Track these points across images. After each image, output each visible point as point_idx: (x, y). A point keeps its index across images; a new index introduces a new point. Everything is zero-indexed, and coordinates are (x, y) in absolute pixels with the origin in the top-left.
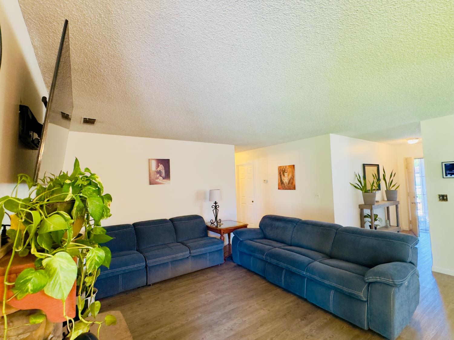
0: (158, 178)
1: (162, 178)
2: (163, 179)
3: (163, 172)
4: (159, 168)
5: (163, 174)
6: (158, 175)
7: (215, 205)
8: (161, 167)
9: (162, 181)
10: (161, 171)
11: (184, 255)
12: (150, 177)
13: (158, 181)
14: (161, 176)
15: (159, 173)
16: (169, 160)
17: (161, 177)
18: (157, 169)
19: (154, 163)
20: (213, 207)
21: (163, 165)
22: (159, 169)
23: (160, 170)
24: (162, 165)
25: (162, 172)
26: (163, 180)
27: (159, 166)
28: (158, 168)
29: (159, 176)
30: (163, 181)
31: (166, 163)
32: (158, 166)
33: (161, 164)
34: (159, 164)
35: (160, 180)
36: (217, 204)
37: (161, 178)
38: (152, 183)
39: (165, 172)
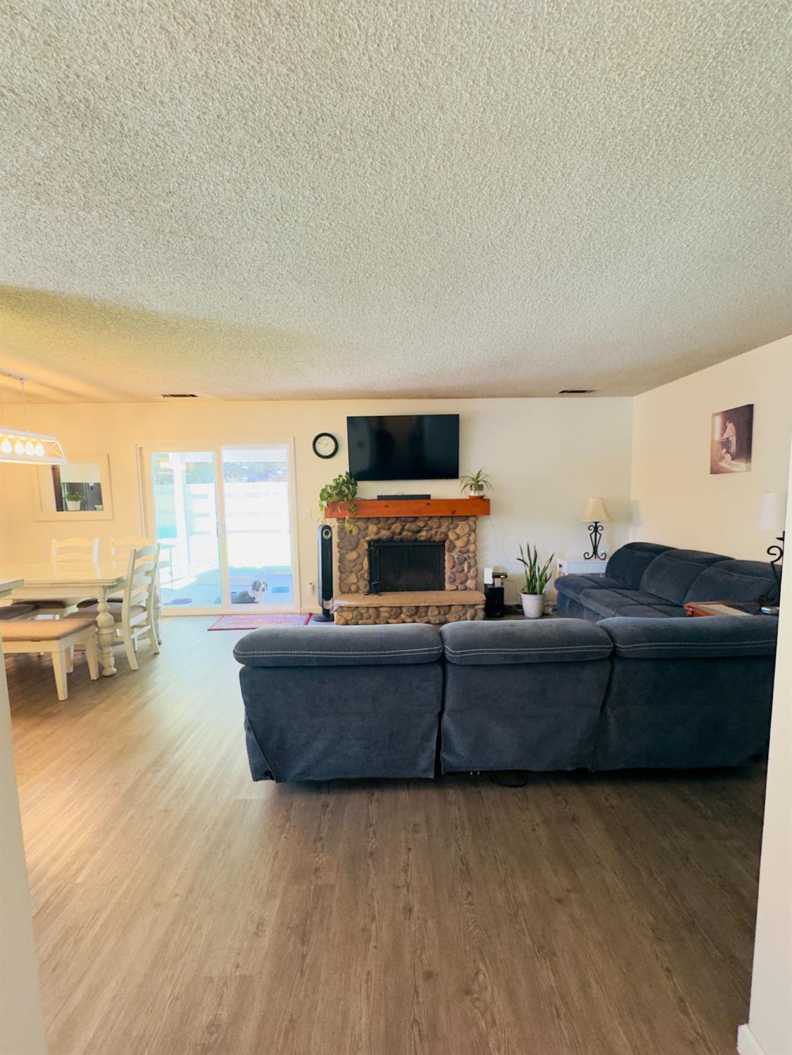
0: (723, 458)
1: (731, 458)
2: (733, 459)
3: (733, 440)
4: (726, 434)
5: (733, 448)
6: (724, 451)
7: (780, 544)
8: (731, 431)
9: (730, 464)
10: (730, 439)
12: (712, 458)
13: (723, 464)
14: (728, 452)
15: (727, 444)
16: (753, 405)
17: (729, 455)
18: (723, 435)
19: (719, 420)
21: (734, 425)
22: (725, 436)
23: (728, 438)
24: (732, 424)
25: (730, 441)
26: (733, 462)
27: (726, 427)
28: (724, 432)
29: (725, 454)
30: (733, 464)
31: (742, 419)
32: (724, 429)
33: (732, 421)
34: (727, 423)
35: (726, 462)
37: (728, 457)
38: (715, 470)
39: (737, 441)
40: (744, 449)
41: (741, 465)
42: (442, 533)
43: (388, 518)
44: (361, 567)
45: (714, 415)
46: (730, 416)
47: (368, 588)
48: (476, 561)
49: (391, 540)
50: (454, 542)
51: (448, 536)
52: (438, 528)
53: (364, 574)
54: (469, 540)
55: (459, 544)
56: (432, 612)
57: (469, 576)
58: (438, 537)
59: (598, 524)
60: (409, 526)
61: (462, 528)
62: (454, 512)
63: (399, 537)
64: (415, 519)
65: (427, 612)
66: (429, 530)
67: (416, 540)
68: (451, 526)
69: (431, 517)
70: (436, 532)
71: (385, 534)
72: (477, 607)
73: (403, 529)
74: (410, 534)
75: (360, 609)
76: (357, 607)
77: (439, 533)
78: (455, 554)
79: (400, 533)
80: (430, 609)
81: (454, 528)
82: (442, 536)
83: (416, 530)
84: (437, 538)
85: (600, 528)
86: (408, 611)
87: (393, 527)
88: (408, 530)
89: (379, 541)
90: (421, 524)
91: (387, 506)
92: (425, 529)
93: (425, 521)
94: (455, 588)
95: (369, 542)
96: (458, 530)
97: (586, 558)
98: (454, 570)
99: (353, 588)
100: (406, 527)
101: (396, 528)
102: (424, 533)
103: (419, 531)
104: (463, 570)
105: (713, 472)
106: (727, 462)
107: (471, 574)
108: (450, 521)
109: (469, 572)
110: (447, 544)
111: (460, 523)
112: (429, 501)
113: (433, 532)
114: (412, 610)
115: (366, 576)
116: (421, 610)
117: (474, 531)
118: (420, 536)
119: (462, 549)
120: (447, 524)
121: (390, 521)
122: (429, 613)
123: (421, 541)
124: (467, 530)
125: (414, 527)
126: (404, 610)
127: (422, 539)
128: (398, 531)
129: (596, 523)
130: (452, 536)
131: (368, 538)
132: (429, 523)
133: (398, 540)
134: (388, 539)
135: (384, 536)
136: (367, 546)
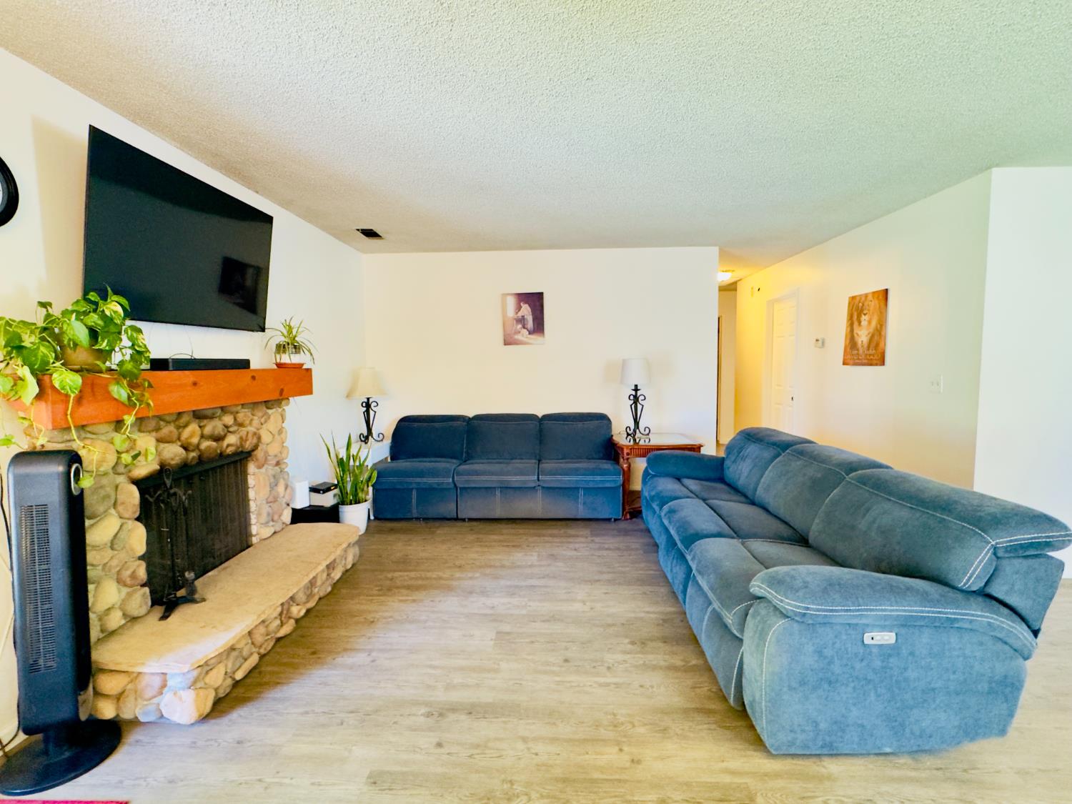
0: (519, 332)
1: (528, 333)
2: (530, 333)
3: (530, 319)
4: (520, 312)
5: (530, 324)
6: (520, 326)
7: (634, 393)
8: (526, 310)
10: (525, 317)
11: (525, 482)
12: (504, 331)
13: (518, 337)
14: (524, 328)
15: (522, 321)
16: (542, 293)
17: (525, 330)
18: (517, 313)
19: (511, 302)
20: (632, 397)
21: (530, 306)
22: (520, 314)
23: (523, 316)
24: (527, 306)
25: (527, 319)
26: (529, 336)
27: (521, 307)
29: (521, 328)
31: (535, 301)
32: (519, 308)
33: (525, 303)
34: (522, 304)
35: (523, 335)
36: (639, 393)
37: (525, 332)
38: (508, 342)
39: (533, 319)
40: (539, 326)
41: (536, 339)
42: (253, 434)
43: (180, 414)
45: (505, 295)
46: (525, 298)
47: (150, 602)
48: (288, 475)
49: (183, 466)
50: (267, 448)
51: (259, 438)
52: (248, 426)
53: (137, 567)
54: (281, 440)
55: (273, 449)
56: (321, 577)
57: (284, 504)
58: (248, 443)
59: (371, 400)
60: (213, 429)
61: (273, 419)
62: (282, 392)
63: (194, 454)
64: (224, 409)
65: (316, 580)
66: (237, 431)
67: (221, 456)
68: (263, 420)
69: (246, 405)
70: (247, 434)
71: (174, 453)
73: (202, 436)
74: (212, 444)
76: (236, 642)
77: (250, 434)
78: (268, 469)
79: (197, 447)
80: (320, 574)
81: (266, 422)
82: (254, 440)
83: (221, 433)
84: (248, 446)
85: (373, 404)
86: (304, 592)
87: (186, 433)
88: (209, 437)
90: (230, 421)
91: (194, 383)
92: (231, 429)
93: (235, 413)
94: (273, 531)
95: (141, 484)
96: (270, 425)
98: (271, 498)
100: (208, 431)
101: (191, 436)
102: (232, 439)
103: (224, 437)
104: (278, 495)
105: (506, 343)
106: (524, 335)
107: (286, 498)
108: (265, 408)
109: (284, 495)
110: (257, 454)
111: (271, 412)
112: (245, 372)
113: (243, 434)
114: (308, 588)
115: (142, 572)
116: (314, 582)
117: (284, 423)
118: (228, 446)
119: (274, 458)
120: (259, 415)
121: (183, 420)
122: (319, 582)
123: (229, 456)
124: (279, 422)
125: (219, 427)
127: (230, 450)
128: (194, 440)
129: (368, 398)
130: (266, 437)
131: (140, 472)
132: (241, 417)
133: (193, 463)
134: (181, 463)
135: (172, 459)
136: (135, 491)
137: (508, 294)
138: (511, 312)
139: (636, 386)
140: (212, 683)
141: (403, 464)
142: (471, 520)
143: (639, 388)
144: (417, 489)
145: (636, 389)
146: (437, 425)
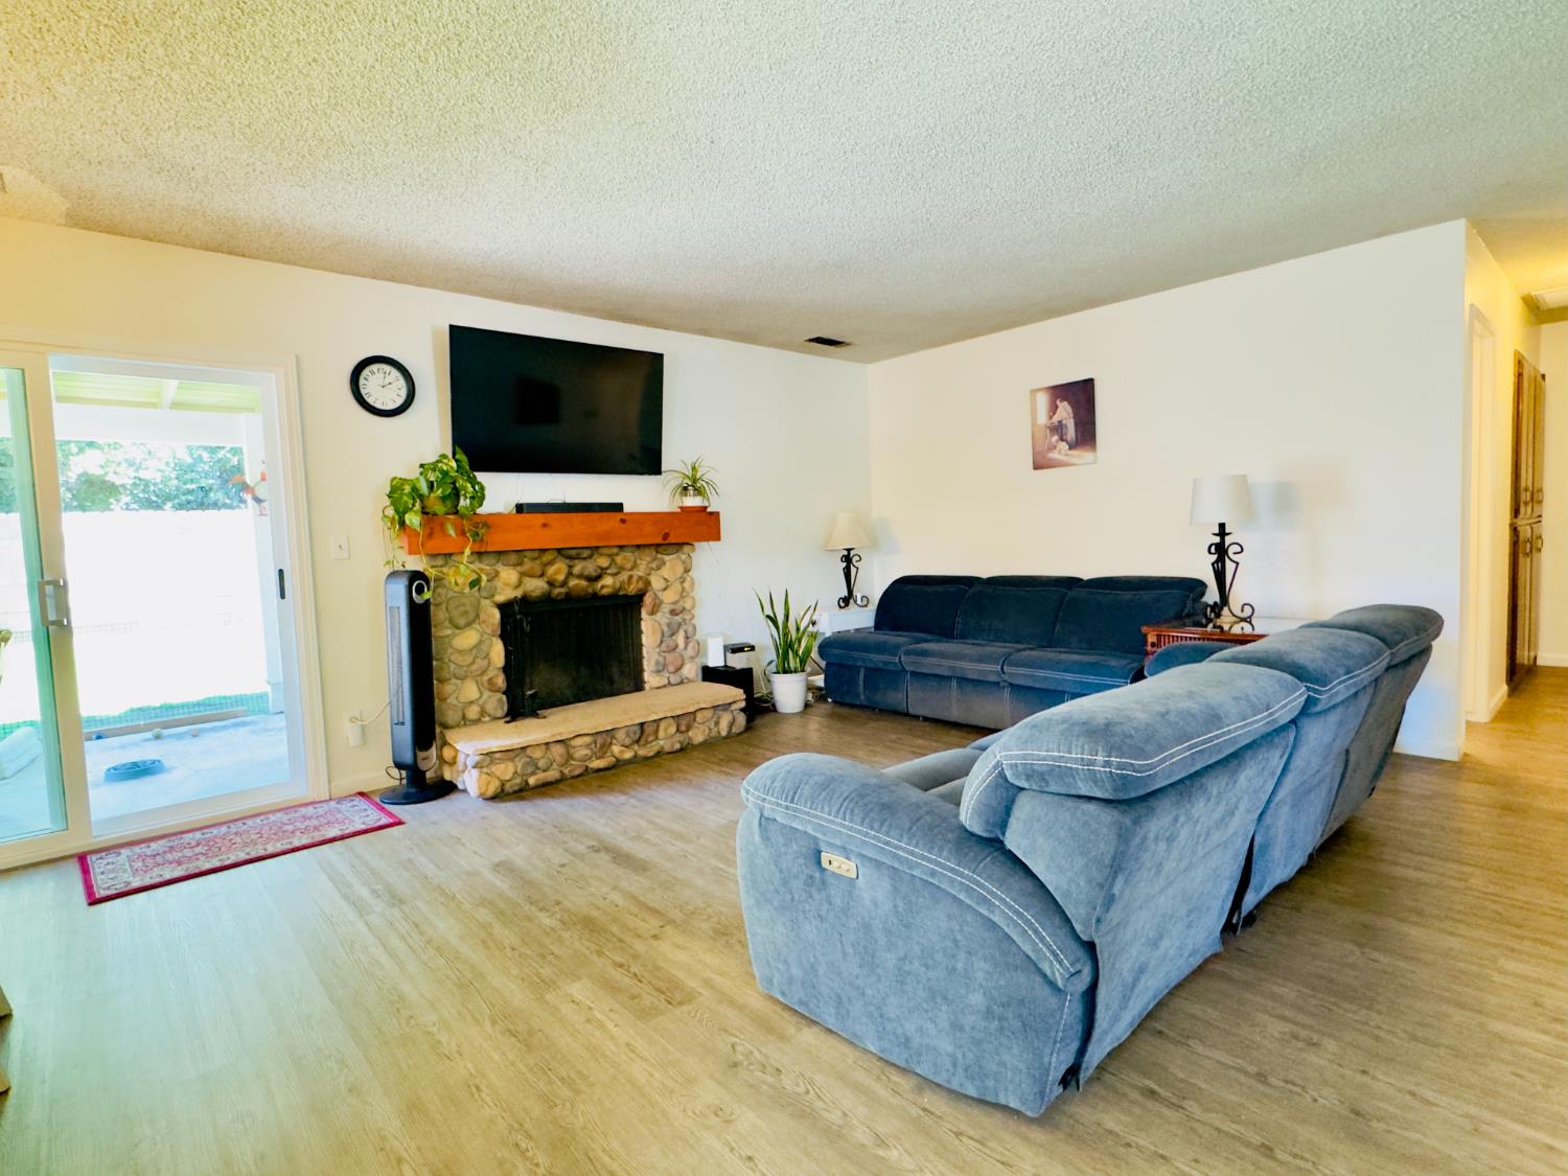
0: (1055, 447)
1: (1068, 447)
2: (1070, 448)
3: (1070, 424)
4: (1056, 416)
5: (1071, 433)
6: (1056, 437)
7: (1217, 540)
8: (1065, 411)
9: (1067, 455)
10: (1064, 422)
11: (985, 673)
12: (1034, 446)
13: (1054, 455)
14: (1062, 439)
15: (1058, 429)
16: (1092, 380)
17: (1064, 443)
18: (1051, 418)
19: (1043, 400)
20: (1213, 549)
21: (1069, 403)
22: (1056, 419)
23: (1060, 422)
24: (1066, 403)
25: (1066, 426)
26: (1073, 452)
27: (1057, 407)
28: (1055, 414)
29: (1057, 441)
30: (1071, 455)
31: (1080, 395)
32: (1054, 409)
33: (1064, 399)
34: (1058, 402)
35: (1060, 453)
37: (1064, 446)
38: (1039, 464)
39: (1076, 425)
40: (1086, 434)
41: (1082, 456)
42: (640, 578)
43: (543, 551)
44: (485, 663)
45: (1034, 392)
46: (1061, 392)
47: (506, 708)
48: (695, 627)
49: (547, 599)
50: (659, 594)
51: (648, 583)
52: (631, 570)
53: (497, 676)
54: (683, 589)
55: (669, 597)
56: (666, 730)
57: (686, 657)
58: (632, 587)
59: (852, 553)
60: (583, 569)
61: (672, 564)
62: (666, 536)
63: (563, 590)
64: (595, 550)
65: (657, 731)
66: (616, 574)
67: (595, 596)
68: (654, 565)
69: (621, 547)
70: (631, 577)
71: (535, 586)
72: (734, 707)
73: (570, 574)
74: (584, 583)
75: (529, 751)
76: (523, 749)
77: (635, 579)
78: (663, 617)
79: (564, 584)
80: (663, 725)
81: (659, 568)
82: (641, 585)
83: (594, 574)
84: (632, 589)
85: (855, 559)
86: (628, 735)
87: (551, 570)
88: (580, 576)
89: (525, 601)
90: (603, 562)
91: (545, 525)
92: (608, 571)
93: (610, 556)
94: (665, 681)
95: (503, 607)
96: (665, 572)
97: (841, 607)
98: (664, 647)
99: (473, 713)
100: (576, 570)
101: (558, 572)
102: (608, 581)
103: (598, 578)
104: (677, 646)
105: (1037, 467)
106: (1062, 451)
107: (690, 652)
108: (654, 553)
109: (686, 648)
110: (648, 599)
111: (666, 558)
112: (619, 516)
113: (624, 576)
114: (635, 733)
115: (501, 681)
116: (649, 729)
117: (689, 571)
118: (602, 587)
119: (672, 607)
120: (648, 559)
121: (548, 557)
122: (661, 734)
123: (604, 597)
124: (680, 570)
125: (590, 567)
126: (621, 735)
127: (605, 591)
128: (561, 577)
129: (849, 550)
130: (656, 583)
131: (501, 598)
132: (619, 559)
133: (559, 598)
134: (542, 596)
135: (532, 591)
136: (497, 614)
137: (1039, 390)
138: (1042, 418)
139: (1222, 526)
140: (498, 774)
141: (882, 637)
142: (926, 719)
143: (1227, 531)
144: (867, 669)
145: (1222, 531)
146: (930, 589)
